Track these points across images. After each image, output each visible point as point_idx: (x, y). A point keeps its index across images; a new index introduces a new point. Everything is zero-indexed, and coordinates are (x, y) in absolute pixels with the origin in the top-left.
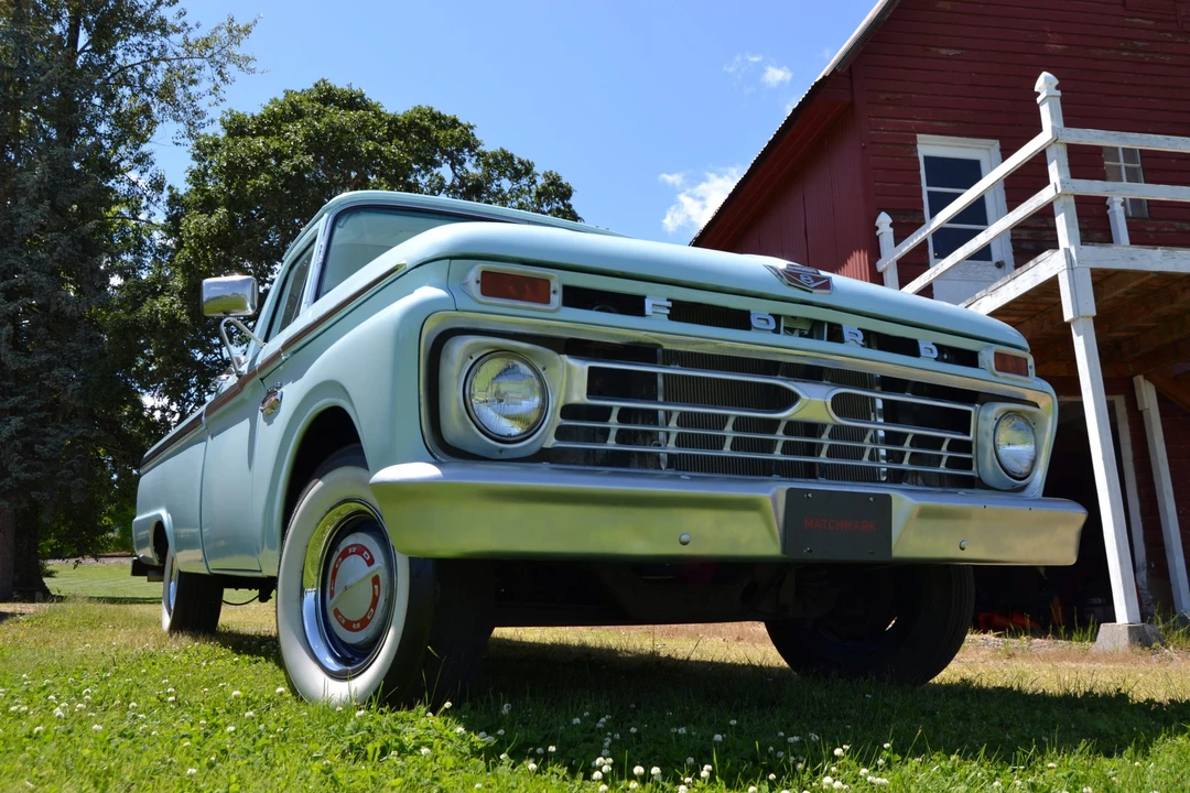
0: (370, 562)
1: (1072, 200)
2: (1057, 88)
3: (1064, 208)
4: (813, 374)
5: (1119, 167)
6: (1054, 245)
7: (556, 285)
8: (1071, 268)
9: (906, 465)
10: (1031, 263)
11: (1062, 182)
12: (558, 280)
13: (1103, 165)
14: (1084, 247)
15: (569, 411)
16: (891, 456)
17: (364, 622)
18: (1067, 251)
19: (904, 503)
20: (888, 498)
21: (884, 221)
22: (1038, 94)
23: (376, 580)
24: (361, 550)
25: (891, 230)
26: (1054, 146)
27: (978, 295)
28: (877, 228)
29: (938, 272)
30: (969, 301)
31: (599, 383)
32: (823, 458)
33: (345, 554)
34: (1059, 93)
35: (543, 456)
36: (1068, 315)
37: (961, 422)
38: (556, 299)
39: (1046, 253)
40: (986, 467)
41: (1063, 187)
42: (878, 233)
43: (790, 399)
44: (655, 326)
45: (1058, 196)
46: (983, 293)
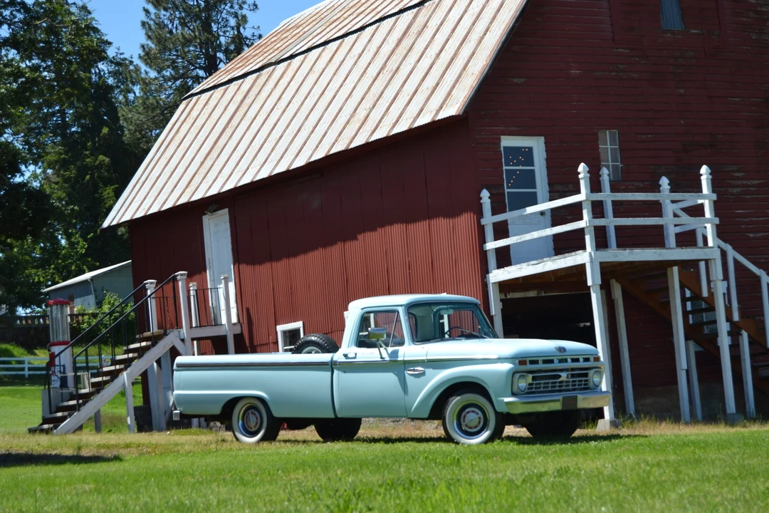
0: (478, 414)
1: (593, 228)
2: (588, 172)
3: (590, 233)
4: (562, 370)
5: (607, 148)
6: (583, 248)
7: (528, 361)
8: (592, 262)
9: (577, 387)
10: (573, 253)
11: (589, 221)
12: (528, 359)
13: (598, 148)
14: (598, 252)
15: (530, 384)
16: (573, 385)
17: (476, 427)
18: (590, 253)
19: (580, 397)
20: (576, 396)
21: (485, 194)
22: (579, 173)
23: (480, 418)
24: (473, 412)
25: (489, 201)
26: (586, 202)
27: (545, 259)
28: (481, 198)
29: (523, 240)
30: (540, 261)
31: (534, 378)
32: (564, 388)
33: (468, 412)
34: (589, 175)
35: (526, 394)
36: (590, 283)
37: (586, 375)
38: (528, 364)
39: (580, 252)
40: (591, 384)
41: (589, 223)
42: (482, 201)
43: (560, 376)
44: (541, 366)
45: (587, 227)
46: (548, 259)
